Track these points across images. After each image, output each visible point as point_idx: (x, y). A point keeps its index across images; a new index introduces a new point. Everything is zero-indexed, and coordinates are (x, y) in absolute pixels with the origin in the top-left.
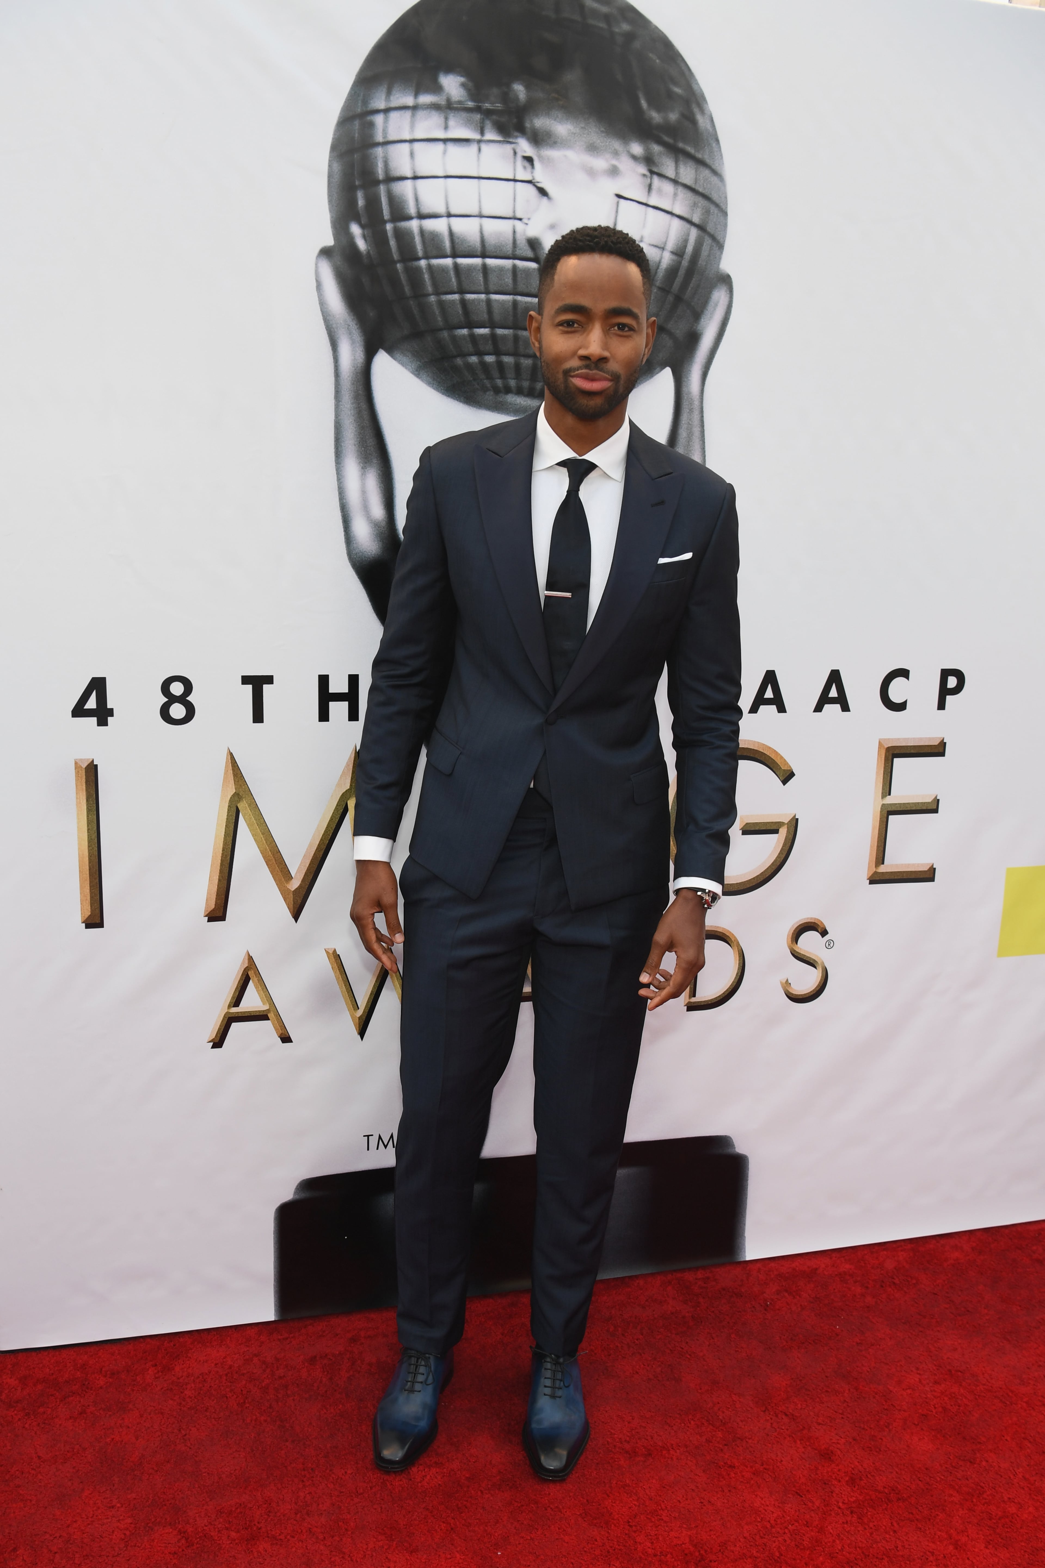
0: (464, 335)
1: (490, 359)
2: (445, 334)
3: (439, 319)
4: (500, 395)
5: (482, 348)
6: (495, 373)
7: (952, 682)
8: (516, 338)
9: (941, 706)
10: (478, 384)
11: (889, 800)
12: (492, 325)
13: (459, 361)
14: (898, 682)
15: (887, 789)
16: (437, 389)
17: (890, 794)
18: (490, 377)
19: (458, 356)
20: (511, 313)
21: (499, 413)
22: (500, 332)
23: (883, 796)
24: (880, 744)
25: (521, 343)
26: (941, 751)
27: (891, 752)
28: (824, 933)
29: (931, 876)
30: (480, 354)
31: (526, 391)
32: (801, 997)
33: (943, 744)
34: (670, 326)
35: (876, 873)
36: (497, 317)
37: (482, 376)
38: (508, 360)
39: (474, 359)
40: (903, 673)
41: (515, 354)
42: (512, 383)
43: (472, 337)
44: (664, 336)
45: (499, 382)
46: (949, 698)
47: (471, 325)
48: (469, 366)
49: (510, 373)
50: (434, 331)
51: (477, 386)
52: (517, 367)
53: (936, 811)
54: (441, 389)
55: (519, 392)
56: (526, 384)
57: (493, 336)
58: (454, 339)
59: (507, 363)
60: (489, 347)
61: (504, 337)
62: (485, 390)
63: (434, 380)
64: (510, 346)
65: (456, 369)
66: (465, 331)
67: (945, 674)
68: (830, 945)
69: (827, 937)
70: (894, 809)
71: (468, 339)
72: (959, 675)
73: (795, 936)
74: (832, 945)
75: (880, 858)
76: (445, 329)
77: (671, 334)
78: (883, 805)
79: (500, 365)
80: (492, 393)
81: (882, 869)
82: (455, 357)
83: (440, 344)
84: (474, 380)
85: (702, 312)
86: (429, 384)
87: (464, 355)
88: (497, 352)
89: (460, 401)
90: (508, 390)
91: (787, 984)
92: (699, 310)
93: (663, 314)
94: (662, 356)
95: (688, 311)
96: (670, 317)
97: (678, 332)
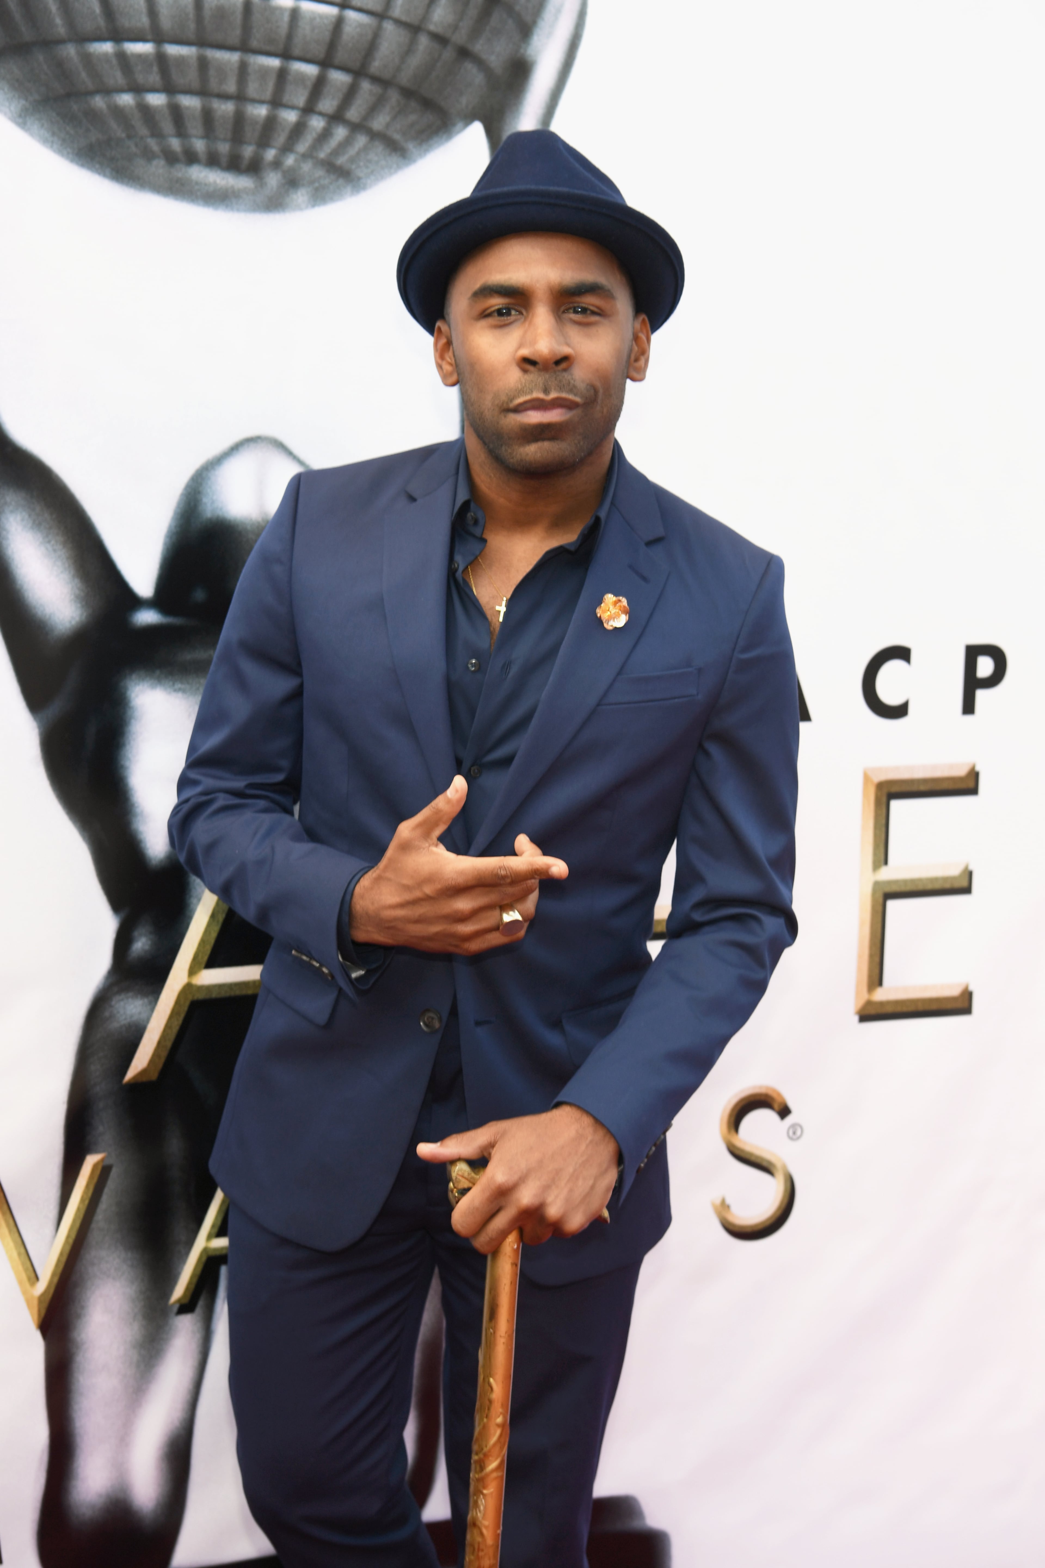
0: (106, 55)
1: (156, 100)
2: (70, 51)
3: (58, 21)
4: (178, 166)
5: (140, 78)
6: (167, 126)
7: (985, 667)
8: (203, 64)
9: (969, 707)
10: (136, 145)
11: (886, 874)
12: (159, 37)
13: (99, 102)
14: (891, 669)
15: (882, 856)
16: (60, 152)
17: (886, 863)
18: (156, 133)
19: (97, 91)
20: (191, 16)
21: (176, 199)
22: (172, 50)
23: (876, 866)
24: (867, 778)
25: (212, 72)
26: (971, 785)
27: (885, 791)
28: (784, 1112)
29: (966, 1005)
30: (137, 89)
31: (224, 161)
32: (749, 1230)
33: (974, 775)
34: (479, 47)
35: (869, 1003)
36: (166, 22)
37: (143, 131)
38: (191, 103)
39: (126, 99)
40: (902, 653)
41: (203, 92)
42: (199, 145)
43: (122, 58)
44: (469, 67)
45: (175, 144)
46: (981, 695)
47: (118, 36)
48: (118, 112)
49: (195, 128)
50: (49, 44)
51: (134, 149)
52: (208, 117)
53: (966, 890)
54: (68, 153)
55: (213, 161)
56: (224, 148)
57: (161, 59)
58: (88, 60)
59: (188, 108)
60: (154, 78)
61: (181, 61)
62: (149, 155)
63: (53, 134)
64: (192, 77)
65: (93, 116)
66: (107, 47)
67: (973, 653)
68: (795, 1133)
69: (789, 1120)
70: (895, 888)
71: (114, 62)
72: (998, 655)
73: (733, 1119)
74: (799, 1132)
75: (876, 978)
76: (70, 40)
77: (480, 63)
78: (877, 884)
79: (177, 113)
80: (162, 162)
81: (881, 995)
82: (92, 93)
83: (61, 69)
84: (129, 137)
85: (534, 23)
86: (45, 141)
87: (108, 91)
88: (169, 89)
89: (105, 175)
90: (191, 158)
91: (722, 1209)
92: (528, 19)
93: (466, 25)
94: (465, 101)
95: (510, 21)
96: (476, 31)
97: (493, 58)
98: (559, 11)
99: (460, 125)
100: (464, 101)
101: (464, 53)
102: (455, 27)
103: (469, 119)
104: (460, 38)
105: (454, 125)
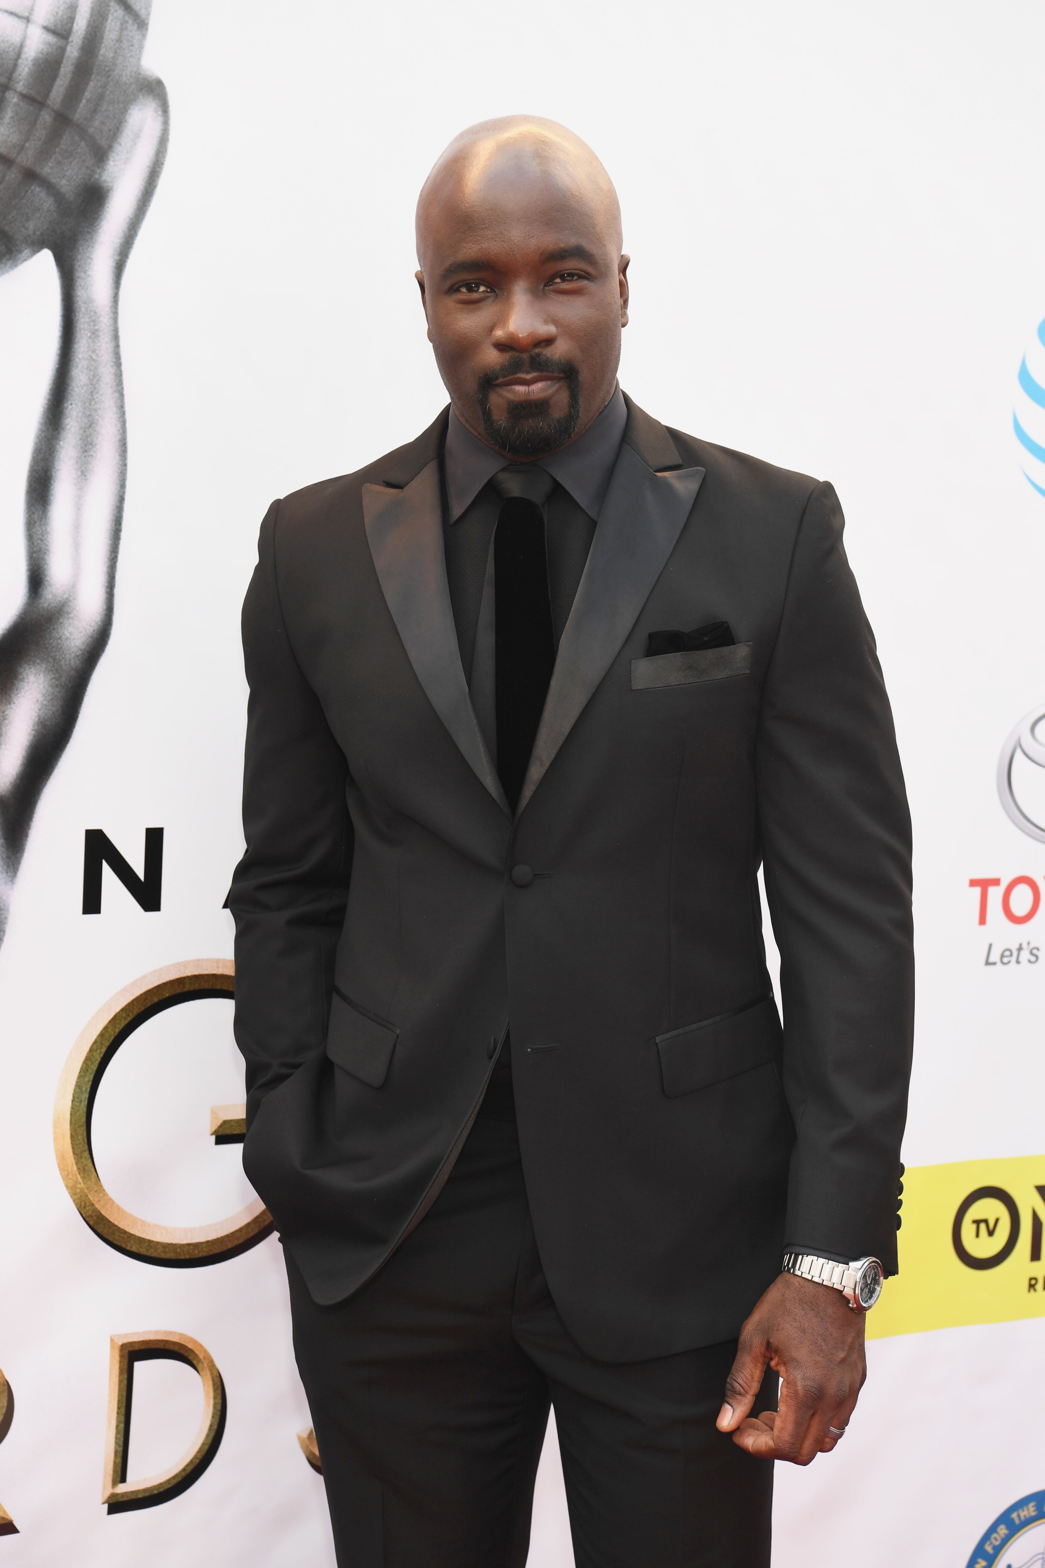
34: (47, 170)
44: (37, 192)
77: (49, 187)
92: (103, 143)
93: (32, 147)
94: (34, 226)
95: (83, 144)
96: (44, 153)
97: (64, 182)
98: (137, 136)
99: (27, 252)
100: (31, 225)
101: (30, 176)
102: (22, 148)
103: (37, 245)
104: (27, 159)
105: (20, 252)
